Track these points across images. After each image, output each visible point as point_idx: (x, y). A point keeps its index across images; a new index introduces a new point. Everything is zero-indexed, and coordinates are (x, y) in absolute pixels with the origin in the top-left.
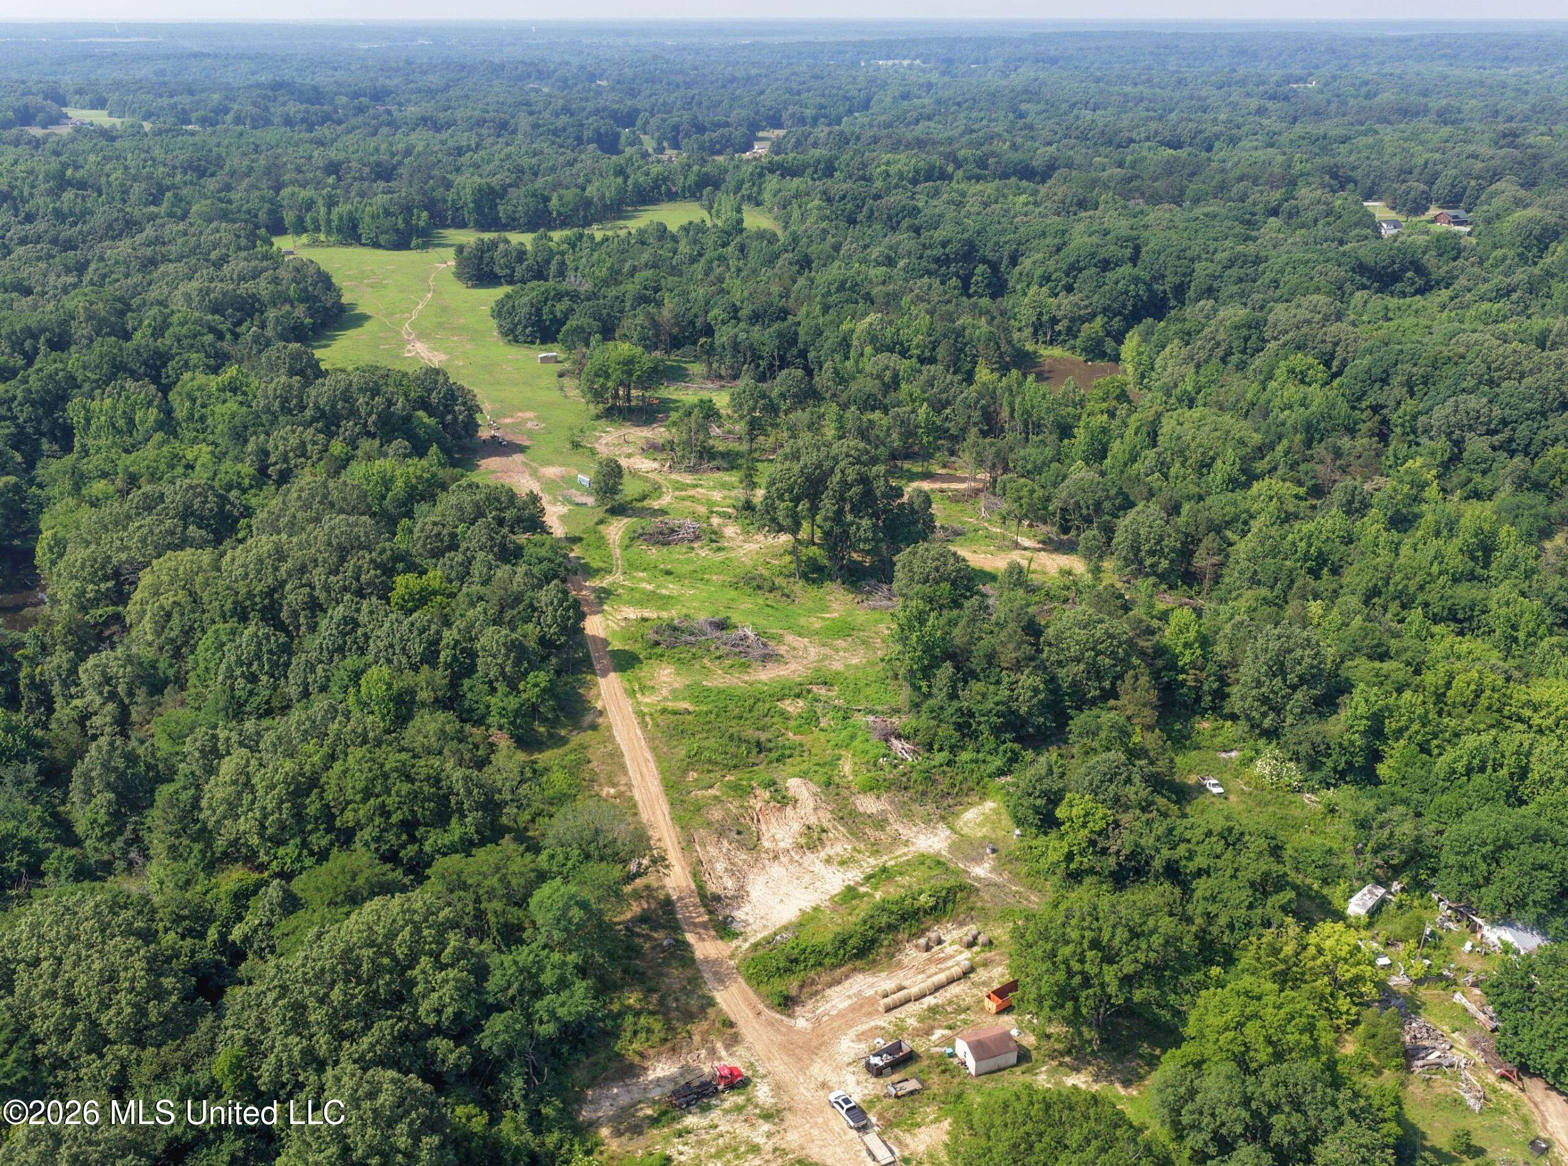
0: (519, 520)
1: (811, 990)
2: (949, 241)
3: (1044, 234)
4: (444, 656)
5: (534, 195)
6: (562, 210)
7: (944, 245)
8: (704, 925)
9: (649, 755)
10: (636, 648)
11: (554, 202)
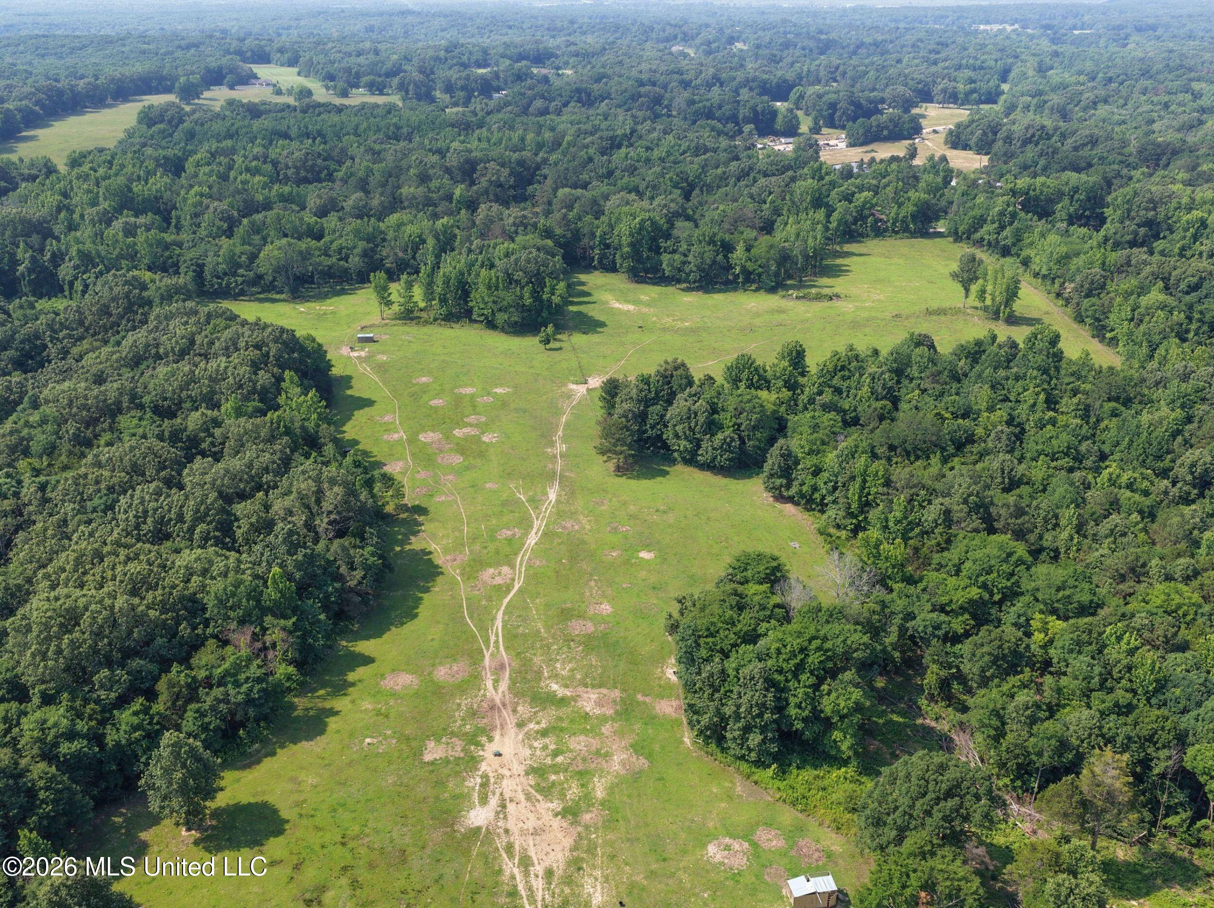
5: (711, 242)
6: (750, 266)
11: (739, 254)
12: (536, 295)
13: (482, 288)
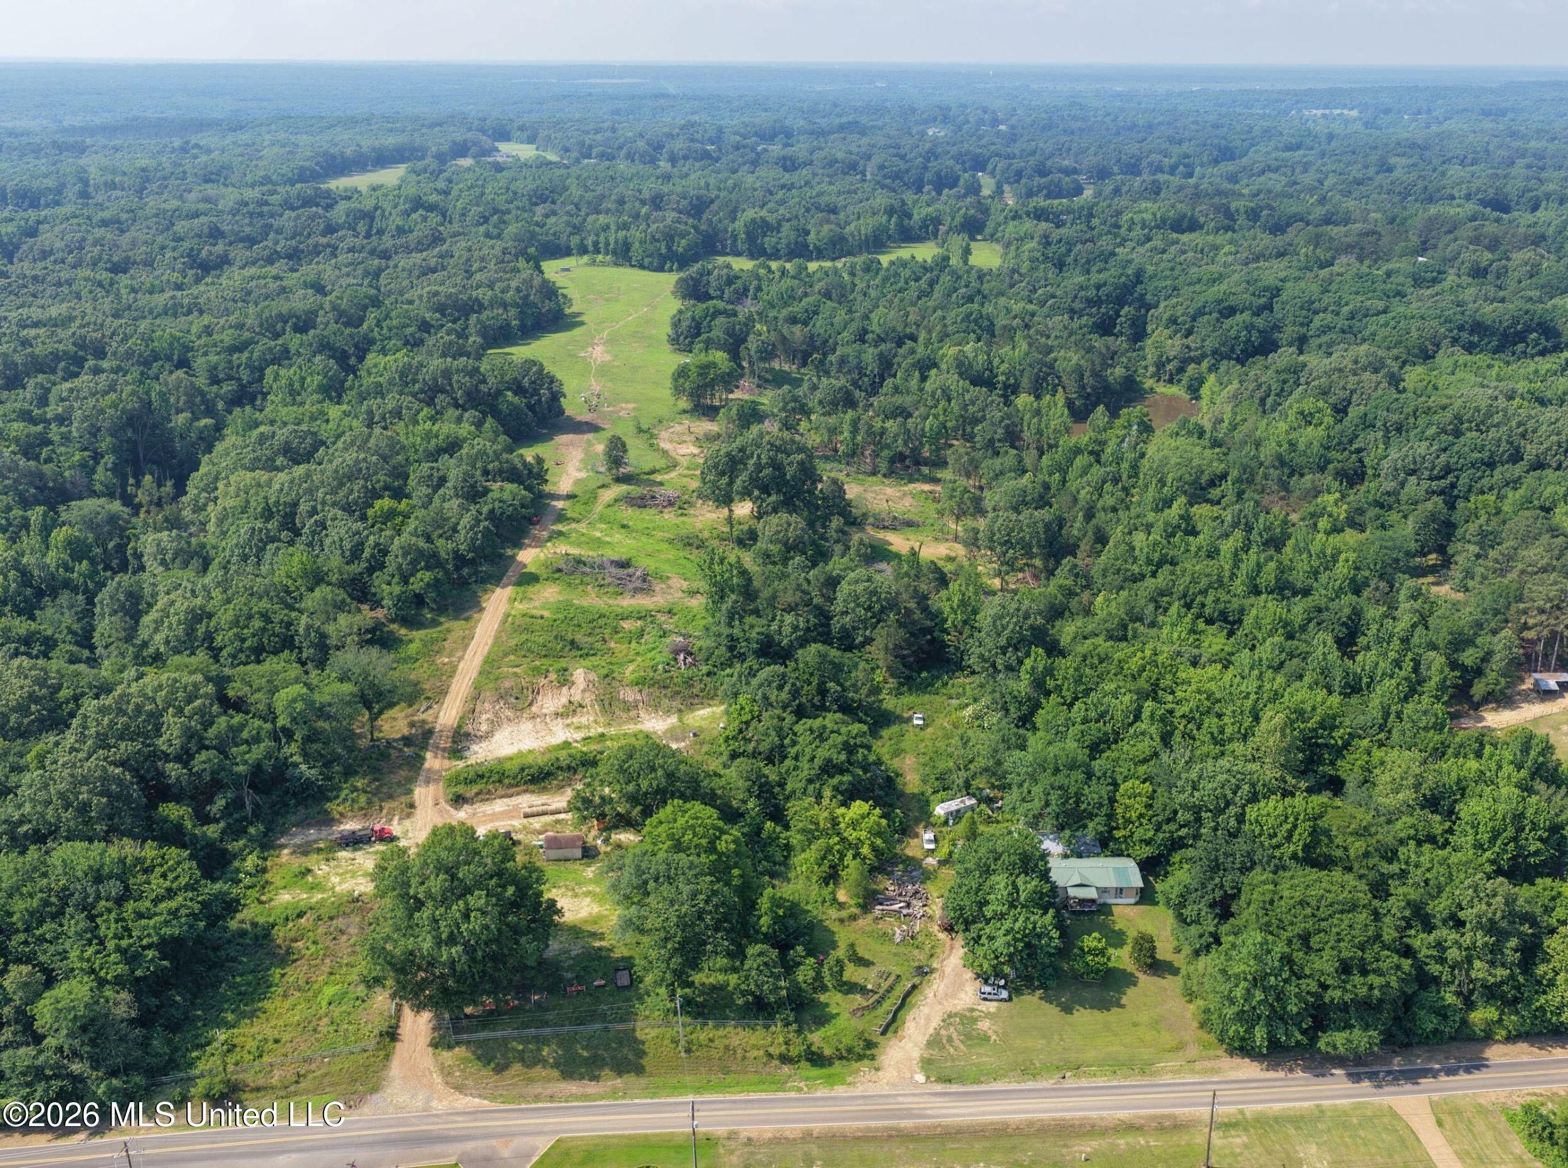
0: (501, 471)
1: (484, 796)
2: (1105, 284)
3: (1200, 280)
4: (366, 554)
5: (799, 230)
6: (819, 243)
7: (1098, 287)
8: (444, 750)
9: (490, 642)
10: (543, 573)
11: (812, 238)
12: (669, 248)
13: (637, 244)
